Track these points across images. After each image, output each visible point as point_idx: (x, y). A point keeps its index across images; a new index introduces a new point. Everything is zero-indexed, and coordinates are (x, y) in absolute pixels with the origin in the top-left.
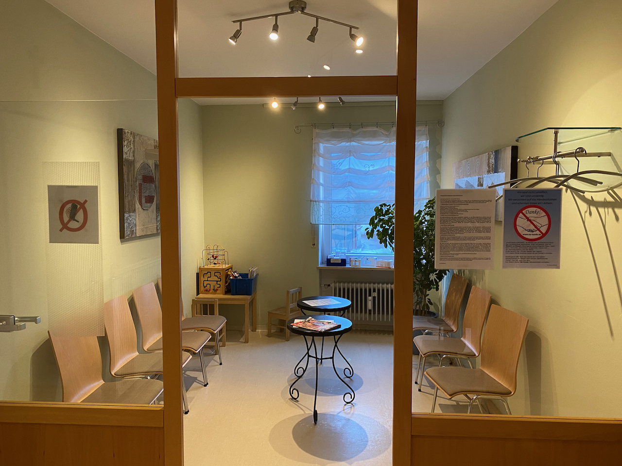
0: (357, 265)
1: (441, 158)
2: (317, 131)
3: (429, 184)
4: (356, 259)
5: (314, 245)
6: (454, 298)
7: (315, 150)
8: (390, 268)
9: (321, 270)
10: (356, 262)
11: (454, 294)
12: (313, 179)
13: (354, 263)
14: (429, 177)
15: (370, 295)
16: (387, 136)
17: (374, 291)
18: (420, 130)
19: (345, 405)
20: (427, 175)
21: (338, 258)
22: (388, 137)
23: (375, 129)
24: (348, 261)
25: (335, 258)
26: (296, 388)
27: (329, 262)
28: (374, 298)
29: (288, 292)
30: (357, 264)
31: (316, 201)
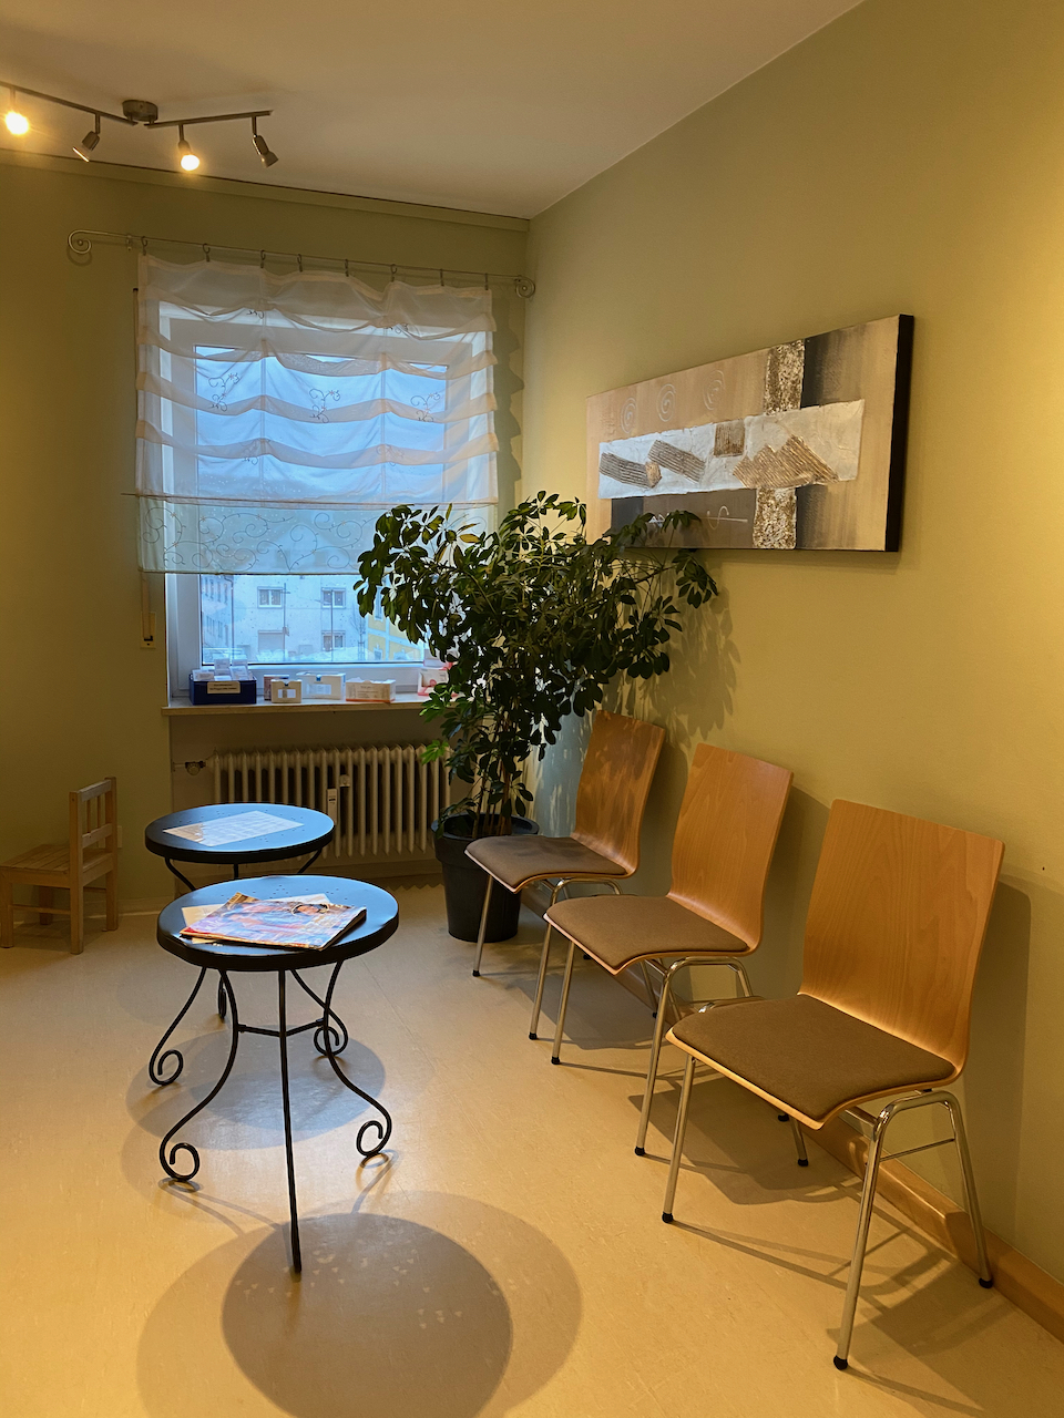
0: (289, 697)
1: (522, 387)
2: (152, 261)
3: (495, 462)
4: (286, 682)
5: (151, 639)
6: (605, 778)
7: (146, 327)
8: (388, 703)
9: (174, 719)
10: (288, 691)
11: (607, 767)
12: (144, 422)
13: (280, 692)
14: (496, 441)
15: (331, 785)
16: (376, 305)
17: (343, 771)
18: (470, 300)
19: (363, 1163)
20: (490, 433)
21: (227, 678)
22: (379, 310)
23: (341, 278)
24: (260, 685)
25: (217, 678)
26: (185, 1142)
27: (200, 692)
28: (343, 791)
29: (74, 798)
30: (291, 694)
31: (154, 497)
